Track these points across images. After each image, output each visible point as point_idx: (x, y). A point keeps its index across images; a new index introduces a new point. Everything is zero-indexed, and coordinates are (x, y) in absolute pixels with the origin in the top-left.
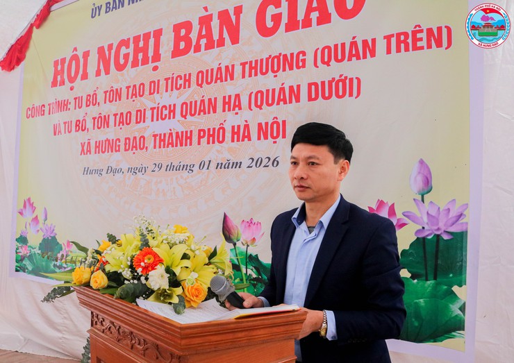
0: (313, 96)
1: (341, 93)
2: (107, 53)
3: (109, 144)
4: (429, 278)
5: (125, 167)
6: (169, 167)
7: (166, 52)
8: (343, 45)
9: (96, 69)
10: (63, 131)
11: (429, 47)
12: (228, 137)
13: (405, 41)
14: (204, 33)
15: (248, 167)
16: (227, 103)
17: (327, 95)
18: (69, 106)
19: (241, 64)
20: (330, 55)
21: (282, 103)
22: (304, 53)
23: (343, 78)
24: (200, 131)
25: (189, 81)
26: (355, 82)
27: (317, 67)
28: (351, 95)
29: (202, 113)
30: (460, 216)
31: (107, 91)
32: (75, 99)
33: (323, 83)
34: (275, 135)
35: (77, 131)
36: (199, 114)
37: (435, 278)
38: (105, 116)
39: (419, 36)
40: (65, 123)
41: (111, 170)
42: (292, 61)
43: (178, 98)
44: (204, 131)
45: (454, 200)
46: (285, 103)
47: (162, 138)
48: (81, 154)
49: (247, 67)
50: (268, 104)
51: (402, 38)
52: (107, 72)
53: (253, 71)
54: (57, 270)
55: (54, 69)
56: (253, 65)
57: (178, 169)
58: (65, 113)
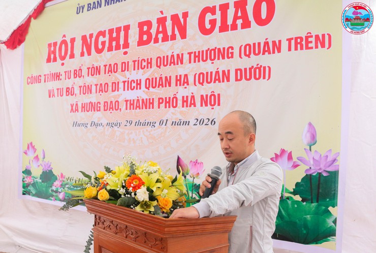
0: (239, 78)
1: (257, 77)
2: (89, 40)
3: (92, 105)
4: (313, 201)
5: (105, 122)
6: (137, 123)
7: (133, 42)
8: (259, 44)
9: (81, 51)
10: (56, 94)
11: (317, 47)
12: (180, 104)
13: (300, 43)
14: (161, 30)
15: (194, 125)
16: (178, 80)
17: (248, 77)
18: (61, 77)
19: (188, 53)
20: (249, 50)
21: (217, 82)
22: (232, 48)
23: (259, 66)
24: (159, 99)
25: (151, 63)
26: (267, 69)
27: (241, 58)
28: (264, 78)
29: (161, 86)
30: (334, 160)
31: (90, 68)
32: (65, 72)
33: (245, 69)
34: (213, 103)
35: (67, 95)
36: (159, 87)
37: (317, 202)
38: (88, 86)
39: (310, 39)
40: (58, 89)
41: (94, 124)
42: (224, 53)
43: (143, 75)
44: (162, 99)
45: (331, 150)
46: (220, 82)
47: (132, 103)
48: (71, 112)
49: (193, 55)
50: (208, 82)
51: (299, 40)
52: (89, 54)
53: (197, 59)
54: (54, 194)
55: (48, 49)
56: (197, 54)
57: (144, 124)
58: (57, 82)
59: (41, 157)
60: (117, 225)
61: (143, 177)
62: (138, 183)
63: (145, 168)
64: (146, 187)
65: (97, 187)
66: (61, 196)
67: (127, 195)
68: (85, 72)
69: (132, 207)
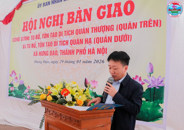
0: (116, 40)
1: (125, 40)
2: (43, 21)
3: (44, 52)
4: (151, 101)
5: (50, 61)
6: (66, 62)
7: (65, 22)
8: (126, 24)
9: (39, 26)
10: (27, 47)
11: (154, 26)
12: (87, 53)
13: (146, 24)
14: (78, 16)
15: (94, 63)
16: (86, 41)
17: (121, 40)
18: (29, 39)
19: (92, 28)
20: (122, 27)
21: (105, 42)
22: (113, 26)
23: (126, 35)
24: (77, 50)
25: (73, 32)
26: (130, 36)
27: (118, 31)
28: (128, 40)
29: (78, 44)
30: (162, 81)
31: (43, 34)
32: (32, 36)
33: (119, 36)
35: (32, 47)
36: (77, 44)
37: (153, 101)
38: (43, 43)
39: (151, 22)
40: (28, 44)
42: (109, 28)
43: (69, 38)
45: (160, 76)
46: (107, 42)
47: (64, 52)
48: (34, 56)
49: (94, 29)
50: (101, 42)
51: (145, 23)
53: (96, 31)
54: (25, 96)
55: (23, 25)
56: (96, 29)
57: (69, 62)
58: (27, 41)
59: (18, 78)
60: (56, 113)
61: (69, 89)
62: (67, 92)
63: (70, 85)
64: (71, 94)
65: (46, 94)
66: (28, 97)
67: (61, 98)
68: (41, 36)
69: (64, 104)
